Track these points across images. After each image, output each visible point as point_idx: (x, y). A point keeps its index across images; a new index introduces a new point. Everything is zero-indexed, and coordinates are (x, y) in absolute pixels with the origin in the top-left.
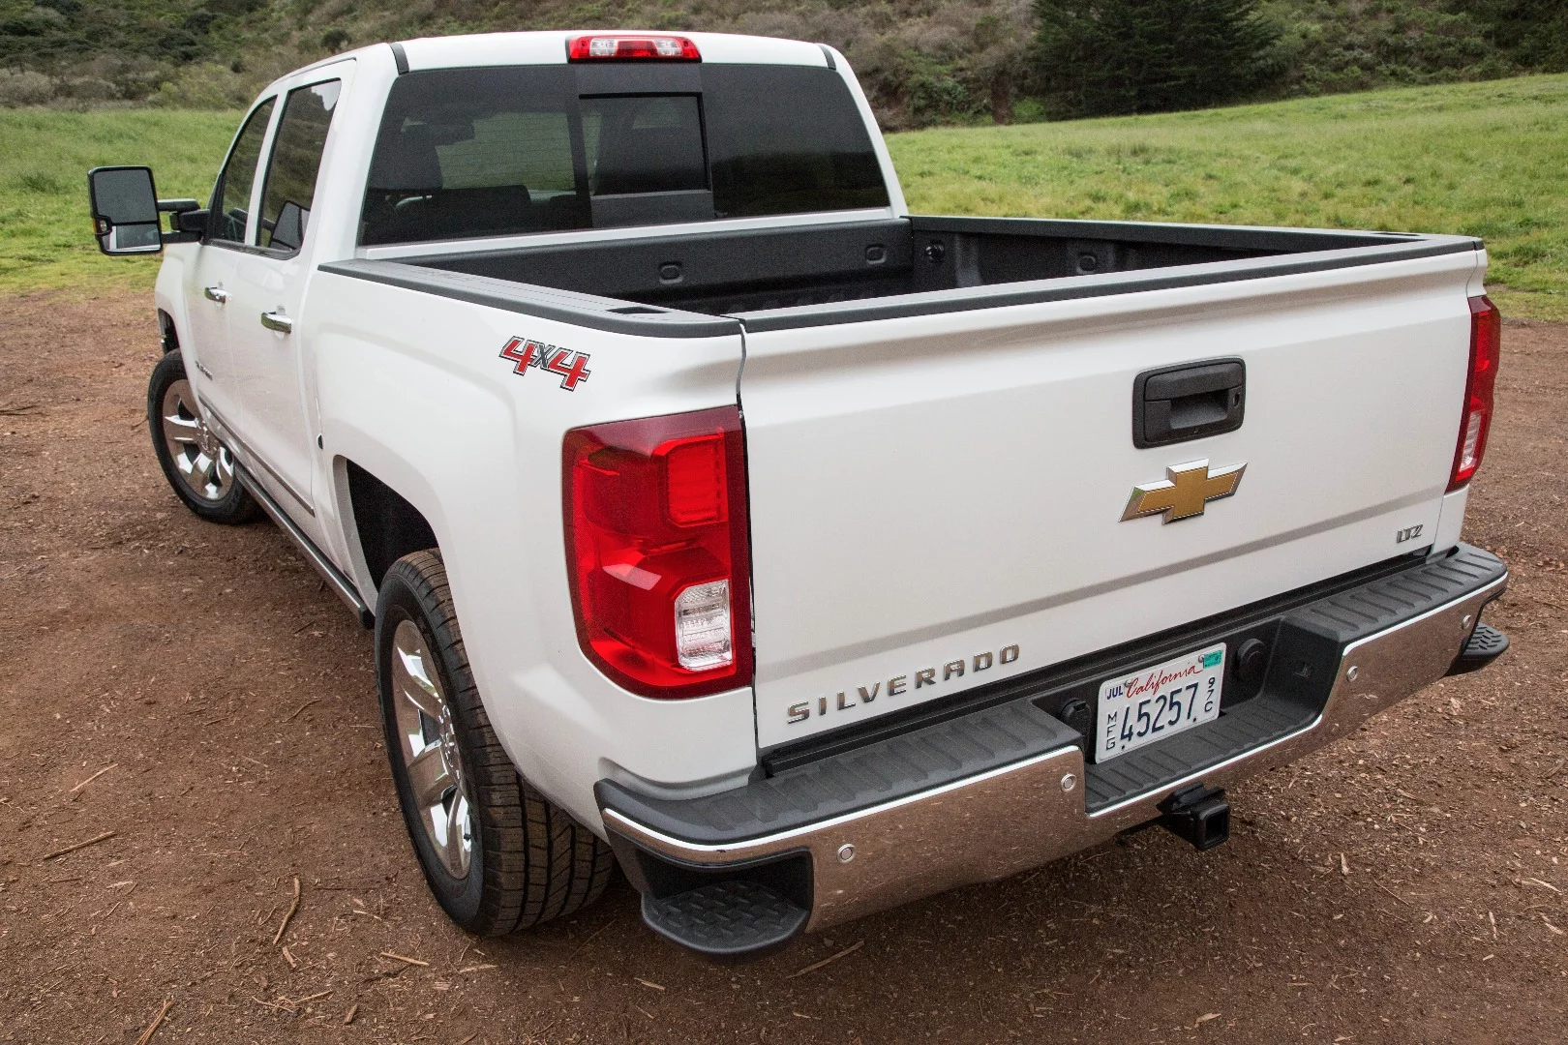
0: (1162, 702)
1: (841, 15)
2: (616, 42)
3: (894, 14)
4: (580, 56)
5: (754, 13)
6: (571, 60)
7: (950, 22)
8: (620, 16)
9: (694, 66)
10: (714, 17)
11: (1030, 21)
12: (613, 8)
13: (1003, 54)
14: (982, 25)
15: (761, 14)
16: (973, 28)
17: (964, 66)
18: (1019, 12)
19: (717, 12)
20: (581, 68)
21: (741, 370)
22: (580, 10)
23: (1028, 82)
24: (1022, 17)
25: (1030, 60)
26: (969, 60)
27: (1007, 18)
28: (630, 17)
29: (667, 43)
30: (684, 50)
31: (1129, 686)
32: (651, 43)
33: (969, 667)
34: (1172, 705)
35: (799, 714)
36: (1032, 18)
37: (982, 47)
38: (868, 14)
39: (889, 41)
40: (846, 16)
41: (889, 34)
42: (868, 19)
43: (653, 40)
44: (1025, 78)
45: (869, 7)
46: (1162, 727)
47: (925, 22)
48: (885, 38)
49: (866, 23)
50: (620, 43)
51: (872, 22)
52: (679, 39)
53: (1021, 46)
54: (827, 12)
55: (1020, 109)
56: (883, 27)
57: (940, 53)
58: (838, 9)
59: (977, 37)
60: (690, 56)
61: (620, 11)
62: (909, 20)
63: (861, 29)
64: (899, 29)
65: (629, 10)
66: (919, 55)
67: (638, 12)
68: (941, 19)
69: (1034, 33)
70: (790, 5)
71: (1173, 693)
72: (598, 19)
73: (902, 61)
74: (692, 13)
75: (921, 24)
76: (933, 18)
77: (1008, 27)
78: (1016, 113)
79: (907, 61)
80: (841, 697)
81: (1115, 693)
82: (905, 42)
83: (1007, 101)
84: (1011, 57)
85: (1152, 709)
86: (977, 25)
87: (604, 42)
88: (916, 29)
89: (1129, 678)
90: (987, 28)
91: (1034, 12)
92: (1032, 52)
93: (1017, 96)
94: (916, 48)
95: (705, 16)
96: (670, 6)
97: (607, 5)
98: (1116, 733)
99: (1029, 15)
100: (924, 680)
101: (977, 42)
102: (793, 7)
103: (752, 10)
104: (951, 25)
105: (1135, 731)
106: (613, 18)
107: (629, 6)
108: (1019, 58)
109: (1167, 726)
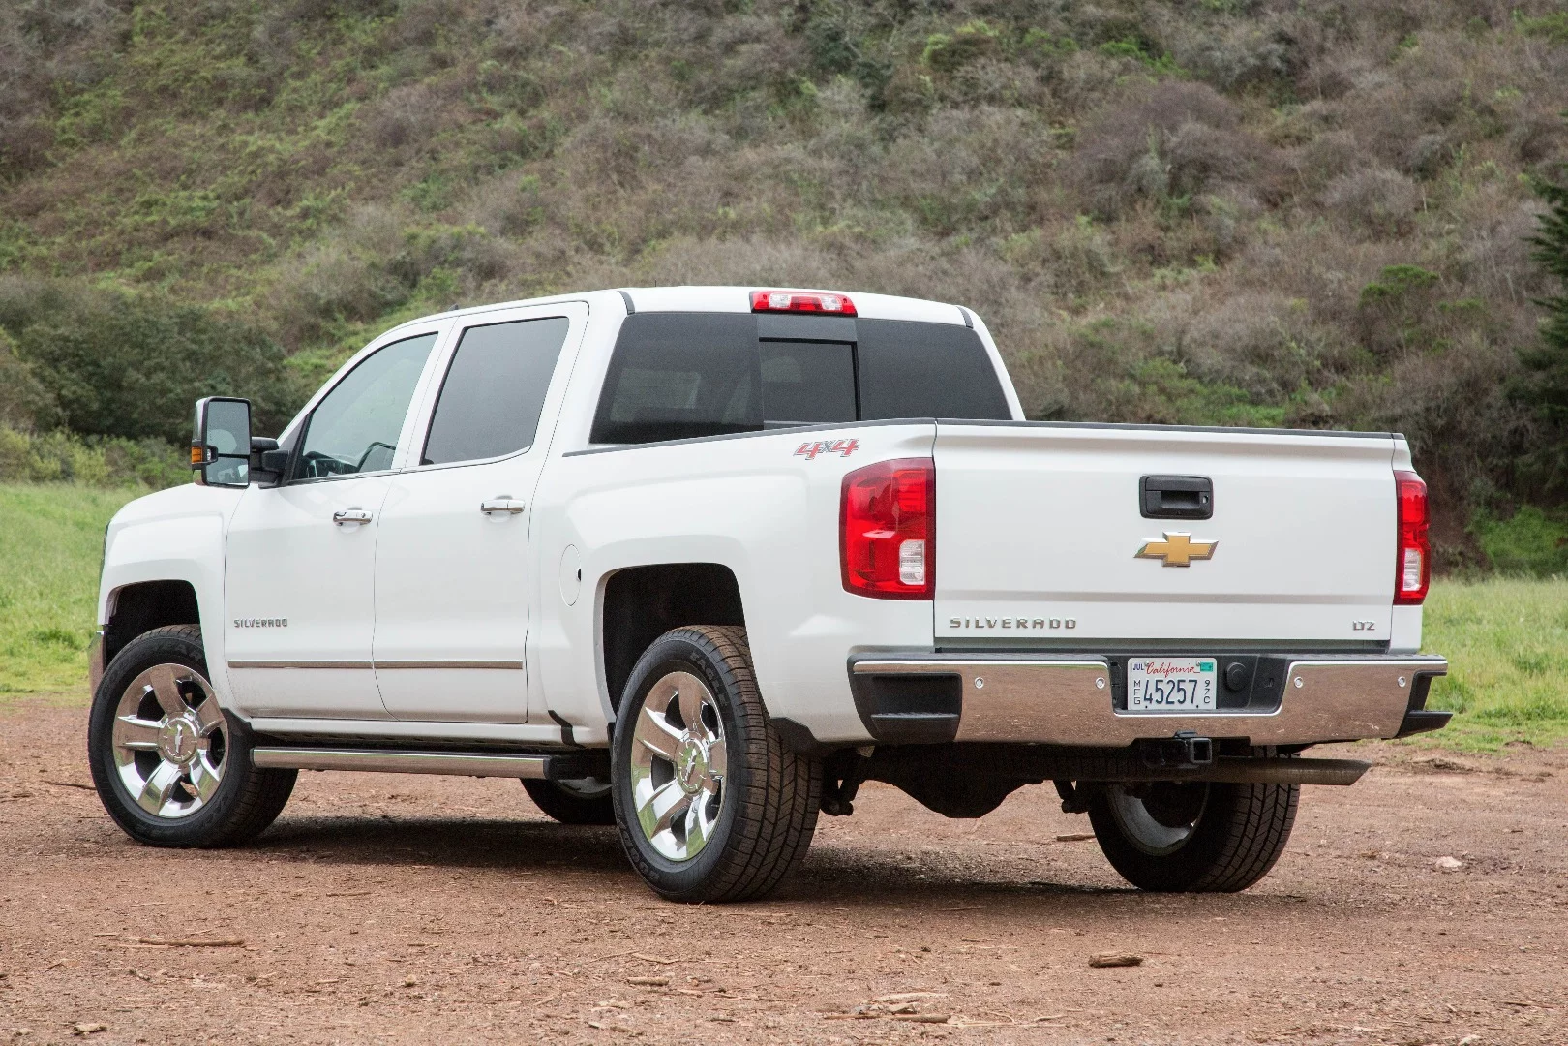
0: (1171, 685)
1: (952, 255)
2: (790, 297)
3: (1114, 256)
4: (761, 308)
5: (690, 241)
6: (754, 311)
7: (1277, 277)
8: (276, 230)
9: (851, 320)
10: (569, 245)
11: (1534, 284)
12: (257, 206)
13: (1448, 379)
14: (1382, 293)
15: (713, 241)
16: (1355, 301)
17: (1326, 409)
18: (1501, 256)
19: (580, 232)
20: (761, 317)
21: (934, 441)
22: (149, 205)
23: (1526, 462)
24: (1509, 272)
25: (1531, 399)
26: (1342, 391)
27: (1462, 274)
28: (309, 234)
29: (830, 300)
30: (844, 307)
31: (1148, 666)
32: (817, 299)
33: (1047, 624)
34: (1179, 690)
35: (956, 624)
36: (1539, 275)
37: (1383, 356)
38: (1033, 254)
39: (1096, 330)
40: (971, 257)
41: (1097, 313)
42: (1034, 266)
43: (819, 297)
44: (1517, 449)
45: (1037, 233)
46: (1173, 703)
47: (1209, 282)
48: (1085, 321)
49: (1027, 279)
50: (793, 298)
51: (1046, 277)
52: (838, 296)
53: (1505, 357)
54: (912, 243)
55: (1496, 539)
56: (1081, 289)
57: (1250, 371)
58: (945, 233)
59: (1365, 328)
60: (848, 311)
61: (276, 214)
62: (1158, 273)
63: (1014, 294)
64: (1126, 298)
65: (305, 214)
66: (1188, 375)
67: (334, 219)
68: (1256, 272)
69: (1544, 321)
70: (800, 218)
71: (1179, 681)
72: (207, 234)
73: (1136, 389)
74: (503, 233)
75: (1197, 286)
76: (1235, 266)
77: (1461, 303)
78: (1490, 549)
79: (1152, 389)
80: (977, 621)
81: (1137, 667)
82: (1147, 336)
83: (1462, 522)
84: (1472, 388)
85: (1167, 688)
86: (1368, 292)
87: (780, 298)
88: (1182, 298)
89: (1148, 661)
90: (1396, 301)
91: (1544, 258)
92: (1539, 376)
93: (1489, 503)
94: (1179, 355)
95: (541, 240)
96: (435, 207)
97: (238, 198)
98: (1141, 695)
99: (1533, 267)
100: (1021, 624)
101: (1365, 340)
102: (810, 225)
103: (685, 229)
104: (1289, 289)
105: (1154, 700)
106: (253, 233)
107: (308, 202)
108: (1497, 393)
109: (1176, 703)
